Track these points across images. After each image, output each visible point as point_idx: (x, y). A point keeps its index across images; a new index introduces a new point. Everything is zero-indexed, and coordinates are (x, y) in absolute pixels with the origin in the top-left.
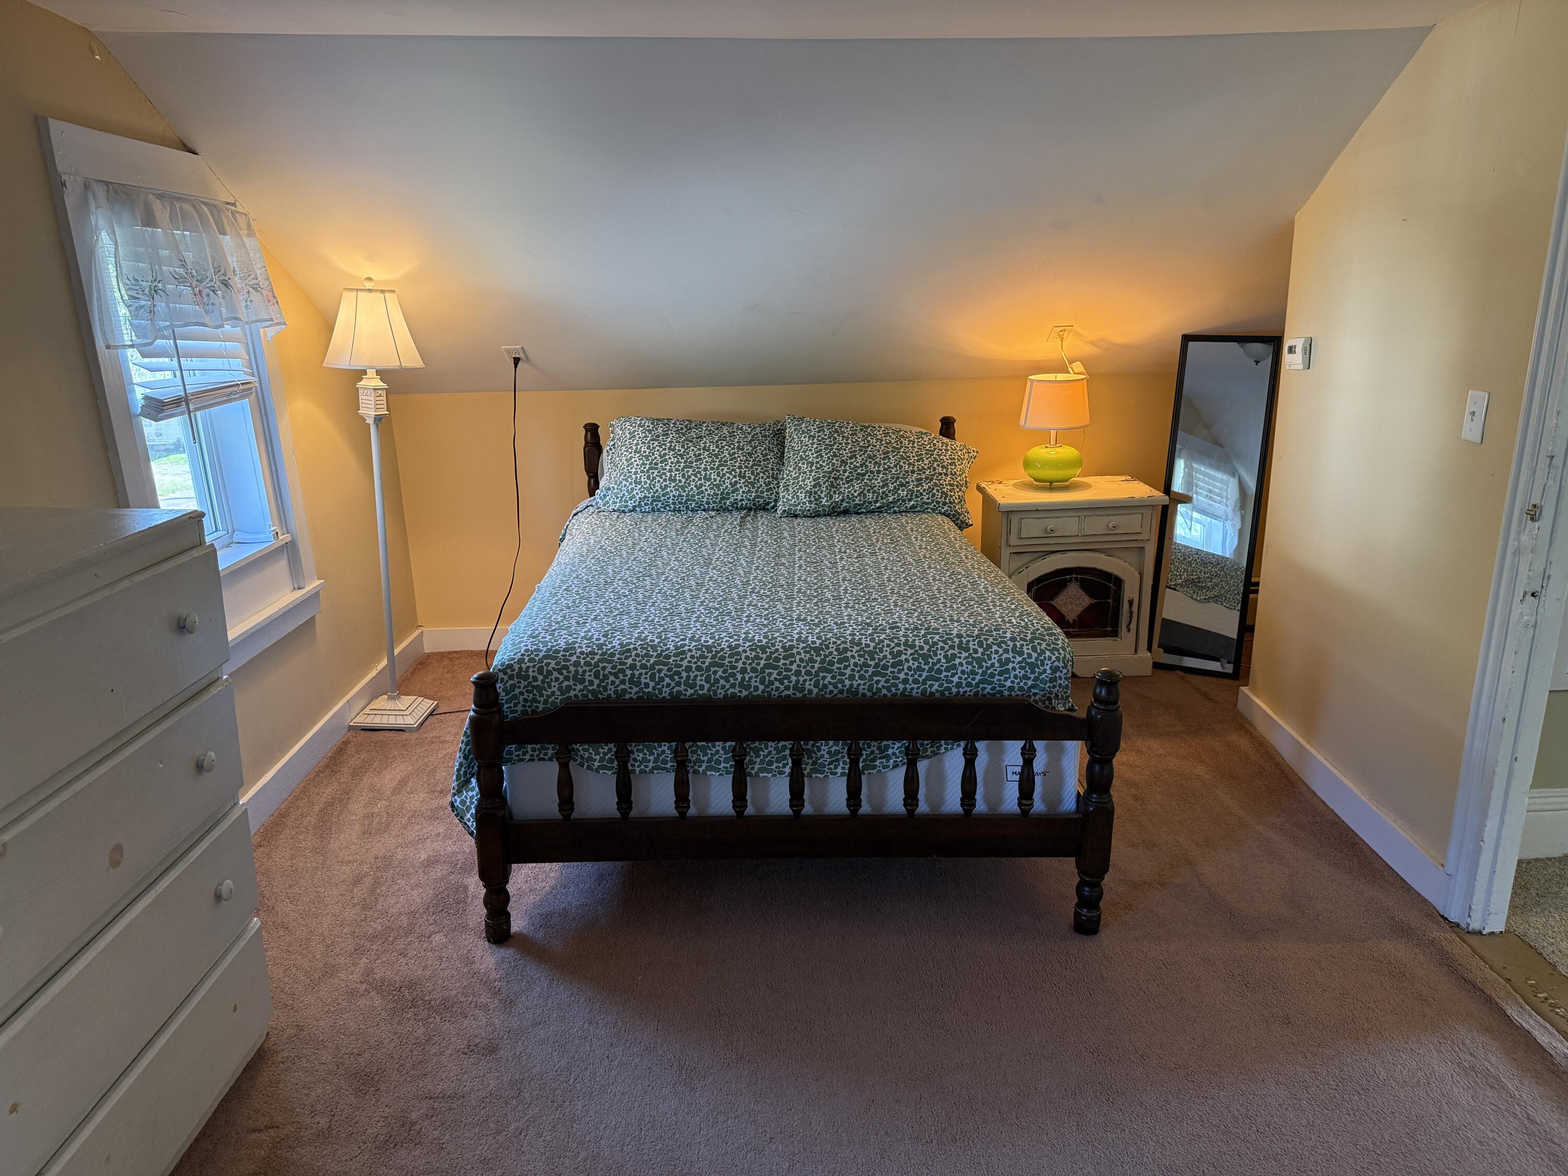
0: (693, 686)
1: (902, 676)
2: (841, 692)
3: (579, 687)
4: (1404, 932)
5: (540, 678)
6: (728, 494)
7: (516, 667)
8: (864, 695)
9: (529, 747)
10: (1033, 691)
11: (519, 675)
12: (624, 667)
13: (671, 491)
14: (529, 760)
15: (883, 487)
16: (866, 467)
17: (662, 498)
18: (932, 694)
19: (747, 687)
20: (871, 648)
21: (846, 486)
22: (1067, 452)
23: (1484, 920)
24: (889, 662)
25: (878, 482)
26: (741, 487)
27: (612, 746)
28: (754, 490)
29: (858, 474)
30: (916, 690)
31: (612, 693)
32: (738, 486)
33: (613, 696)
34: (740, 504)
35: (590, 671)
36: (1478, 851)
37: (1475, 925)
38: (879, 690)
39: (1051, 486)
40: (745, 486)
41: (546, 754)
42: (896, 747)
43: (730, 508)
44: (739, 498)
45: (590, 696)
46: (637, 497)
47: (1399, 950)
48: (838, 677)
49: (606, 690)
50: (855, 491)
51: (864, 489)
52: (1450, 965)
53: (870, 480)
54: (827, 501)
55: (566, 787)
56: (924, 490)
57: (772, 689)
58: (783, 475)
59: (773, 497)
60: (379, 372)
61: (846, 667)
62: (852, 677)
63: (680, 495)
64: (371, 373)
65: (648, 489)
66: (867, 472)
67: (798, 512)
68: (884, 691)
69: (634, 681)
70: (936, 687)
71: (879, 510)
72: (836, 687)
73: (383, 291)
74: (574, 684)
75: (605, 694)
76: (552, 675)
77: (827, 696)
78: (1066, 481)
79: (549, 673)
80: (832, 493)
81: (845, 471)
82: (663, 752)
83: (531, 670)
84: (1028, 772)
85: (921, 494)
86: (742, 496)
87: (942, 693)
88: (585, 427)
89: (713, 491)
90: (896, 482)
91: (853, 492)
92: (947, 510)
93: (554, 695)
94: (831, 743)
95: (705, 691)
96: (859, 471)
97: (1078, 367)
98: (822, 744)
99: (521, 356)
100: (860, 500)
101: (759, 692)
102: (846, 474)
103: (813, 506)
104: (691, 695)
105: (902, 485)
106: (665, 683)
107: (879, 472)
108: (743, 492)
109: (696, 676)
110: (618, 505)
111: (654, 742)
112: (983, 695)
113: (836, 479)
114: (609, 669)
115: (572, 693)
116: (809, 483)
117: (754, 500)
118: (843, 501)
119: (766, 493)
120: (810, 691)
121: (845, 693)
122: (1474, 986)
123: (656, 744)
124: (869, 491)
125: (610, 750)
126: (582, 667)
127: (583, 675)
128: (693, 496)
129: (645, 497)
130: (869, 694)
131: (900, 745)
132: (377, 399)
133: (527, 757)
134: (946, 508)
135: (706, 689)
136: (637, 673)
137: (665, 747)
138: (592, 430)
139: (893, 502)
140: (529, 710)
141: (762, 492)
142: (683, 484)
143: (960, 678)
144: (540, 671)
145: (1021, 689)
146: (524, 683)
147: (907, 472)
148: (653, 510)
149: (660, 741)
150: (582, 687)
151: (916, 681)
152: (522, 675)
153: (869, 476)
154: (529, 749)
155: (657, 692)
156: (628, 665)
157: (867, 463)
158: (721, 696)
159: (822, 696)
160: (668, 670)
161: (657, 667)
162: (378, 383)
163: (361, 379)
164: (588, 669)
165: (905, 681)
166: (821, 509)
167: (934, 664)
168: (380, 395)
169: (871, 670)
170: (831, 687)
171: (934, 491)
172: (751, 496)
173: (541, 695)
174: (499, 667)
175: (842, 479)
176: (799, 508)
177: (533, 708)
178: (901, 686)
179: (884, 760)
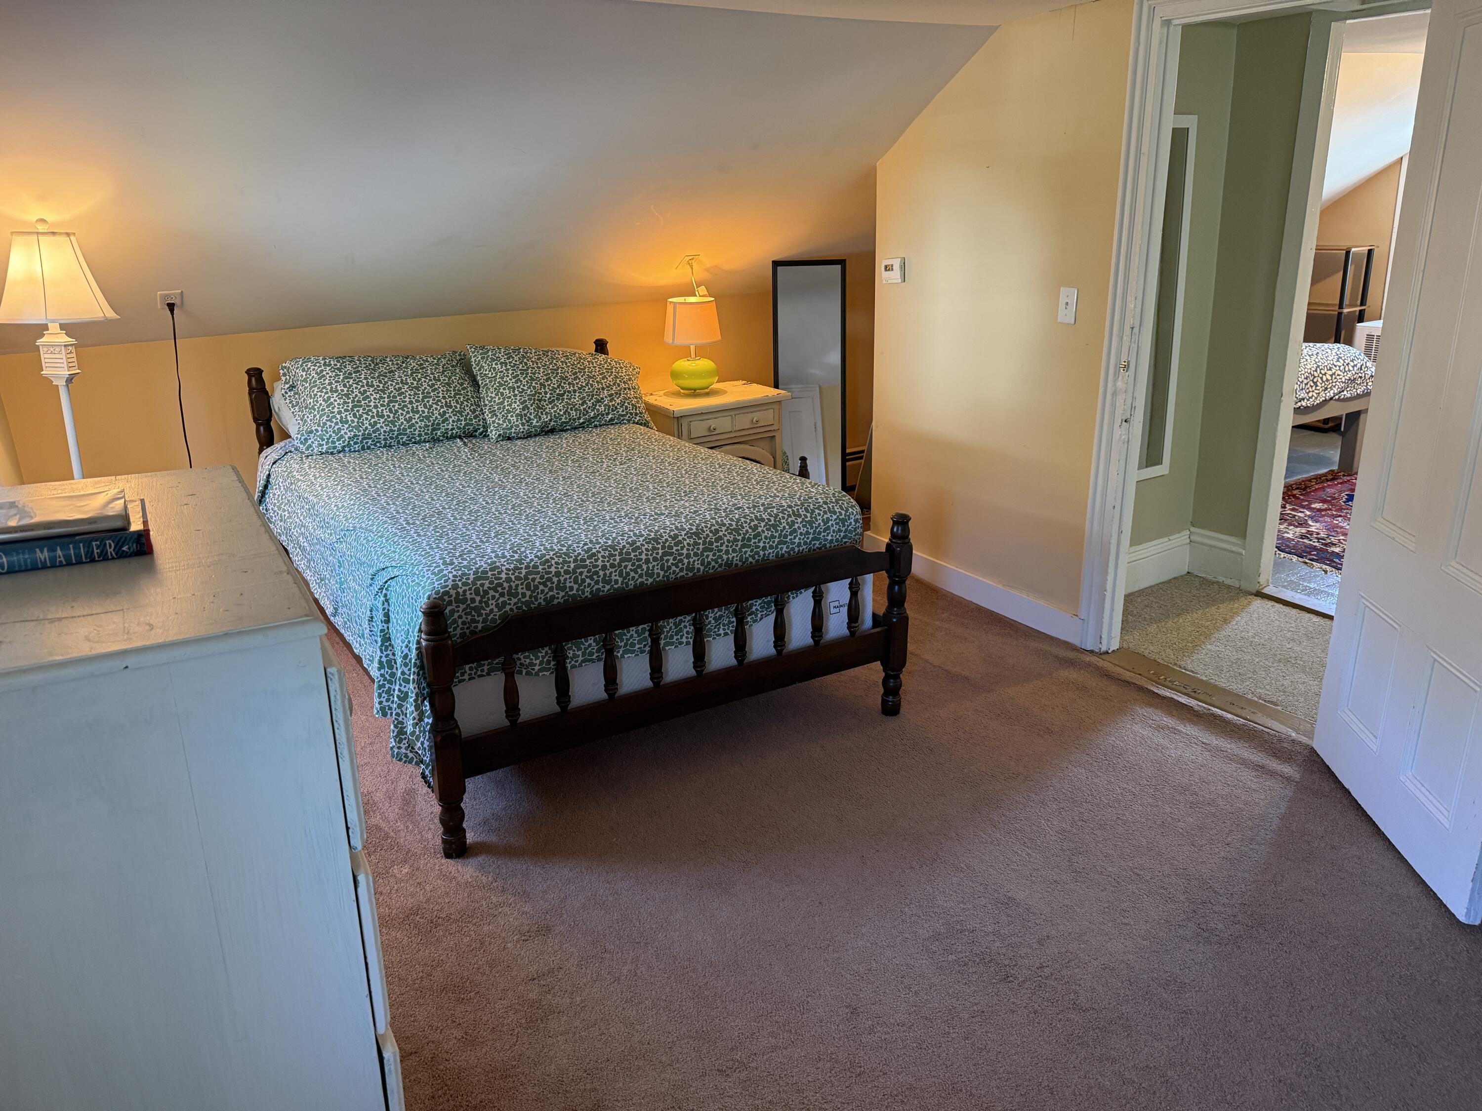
0: (609, 582)
1: (761, 544)
2: (720, 566)
3: (514, 600)
4: (1071, 663)
5: (478, 598)
6: (438, 424)
7: (453, 592)
8: (737, 565)
9: (467, 667)
10: (844, 540)
11: (457, 600)
12: (551, 576)
13: (382, 427)
14: (470, 679)
15: (582, 404)
16: (563, 387)
17: (373, 435)
18: (783, 555)
19: (651, 575)
20: (734, 526)
21: (550, 406)
22: (705, 364)
23: (1109, 643)
24: (750, 535)
25: (576, 400)
26: (450, 417)
27: (547, 649)
28: (463, 418)
29: (558, 395)
30: (771, 553)
31: (542, 601)
32: (447, 415)
33: (543, 603)
34: (450, 433)
35: (522, 584)
36: (1103, 599)
37: (1104, 649)
38: (747, 559)
39: (694, 393)
40: (454, 415)
41: (482, 671)
42: (758, 604)
43: (441, 438)
44: (450, 427)
45: (524, 608)
46: (346, 437)
47: (1072, 674)
48: (718, 554)
49: (536, 600)
50: (560, 410)
51: (568, 408)
52: (1106, 675)
53: (570, 399)
54: (537, 422)
55: (511, 696)
56: (618, 404)
57: (670, 573)
58: (484, 402)
59: (481, 423)
60: (63, 327)
61: (722, 545)
62: (727, 552)
63: (391, 430)
64: (54, 328)
65: (357, 427)
66: (565, 392)
67: (513, 435)
68: (750, 559)
69: (561, 587)
70: (785, 549)
71: (582, 426)
72: (717, 562)
73: (68, 234)
74: (508, 599)
75: (536, 603)
76: (488, 594)
77: (711, 571)
78: (707, 388)
79: (486, 592)
80: (540, 414)
81: (546, 393)
82: (590, 645)
83: (468, 593)
84: (855, 602)
85: (616, 407)
86: (452, 425)
87: (789, 553)
88: (248, 372)
89: (423, 423)
90: (592, 399)
91: (558, 411)
92: (639, 420)
93: (493, 612)
94: (716, 610)
95: (619, 585)
96: (558, 391)
97: (702, 290)
98: (709, 612)
99: (177, 301)
100: (566, 418)
101: (661, 578)
102: (548, 396)
103: (526, 427)
104: (609, 590)
105: (598, 401)
106: (586, 584)
107: (575, 391)
108: (453, 421)
109: (611, 573)
110: (325, 447)
111: (581, 639)
112: (814, 550)
113: (540, 401)
114: (538, 580)
115: (508, 608)
116: (517, 406)
117: (464, 428)
118: (551, 420)
119: (474, 420)
120: (699, 569)
121: (723, 567)
122: (1128, 682)
123: (583, 640)
124: (571, 409)
125: (546, 653)
126: (514, 582)
127: (516, 589)
128: (405, 430)
129: (355, 436)
130: (740, 564)
131: (761, 601)
132: (69, 356)
133: (466, 677)
134: (638, 418)
135: (620, 582)
136: (562, 579)
137: (591, 641)
138: (255, 374)
139: (595, 417)
140: (467, 631)
141: (471, 420)
142: (392, 418)
143: (800, 539)
144: (477, 592)
145: (837, 540)
146: (462, 607)
147: (598, 389)
148: (363, 449)
149: (586, 637)
150: (516, 600)
151: (771, 547)
152: (460, 599)
153: (568, 396)
154: (467, 669)
155: (580, 593)
156: (553, 573)
157: (562, 384)
158: (632, 587)
159: (707, 572)
160: (588, 572)
161: (578, 571)
162: (64, 339)
163: (43, 335)
164: (519, 582)
165: (764, 548)
166: (533, 430)
167: (782, 531)
168: (71, 353)
169: (740, 543)
170: (713, 563)
171: (626, 404)
172: (461, 424)
173: (480, 615)
174: (435, 596)
175: (545, 401)
176: (513, 430)
177: (472, 628)
178: (762, 553)
179: (753, 616)
